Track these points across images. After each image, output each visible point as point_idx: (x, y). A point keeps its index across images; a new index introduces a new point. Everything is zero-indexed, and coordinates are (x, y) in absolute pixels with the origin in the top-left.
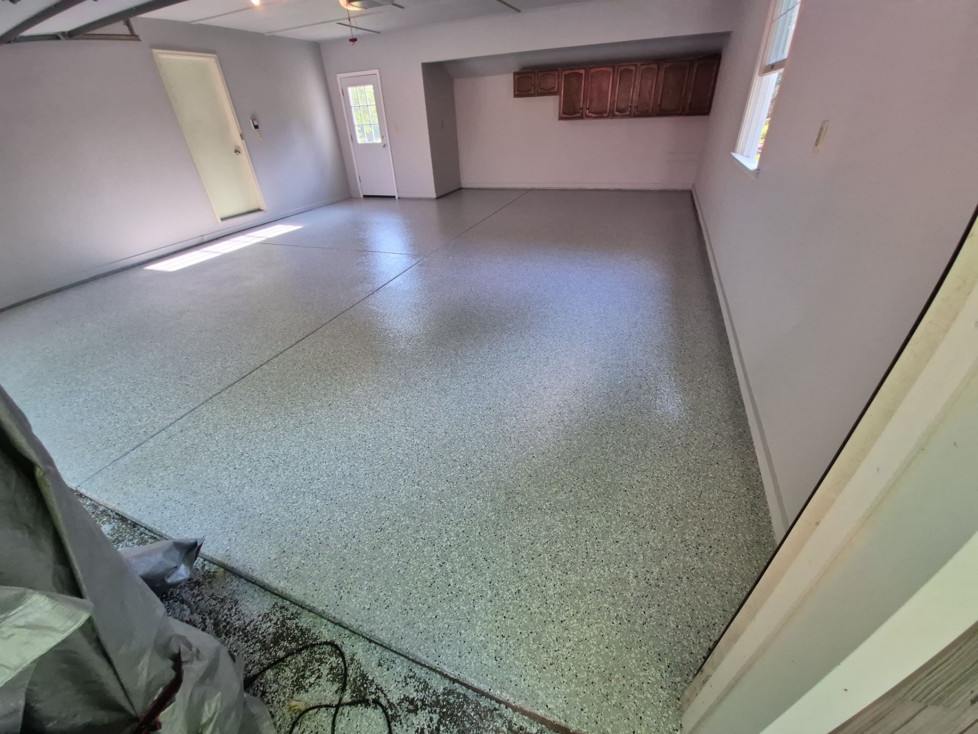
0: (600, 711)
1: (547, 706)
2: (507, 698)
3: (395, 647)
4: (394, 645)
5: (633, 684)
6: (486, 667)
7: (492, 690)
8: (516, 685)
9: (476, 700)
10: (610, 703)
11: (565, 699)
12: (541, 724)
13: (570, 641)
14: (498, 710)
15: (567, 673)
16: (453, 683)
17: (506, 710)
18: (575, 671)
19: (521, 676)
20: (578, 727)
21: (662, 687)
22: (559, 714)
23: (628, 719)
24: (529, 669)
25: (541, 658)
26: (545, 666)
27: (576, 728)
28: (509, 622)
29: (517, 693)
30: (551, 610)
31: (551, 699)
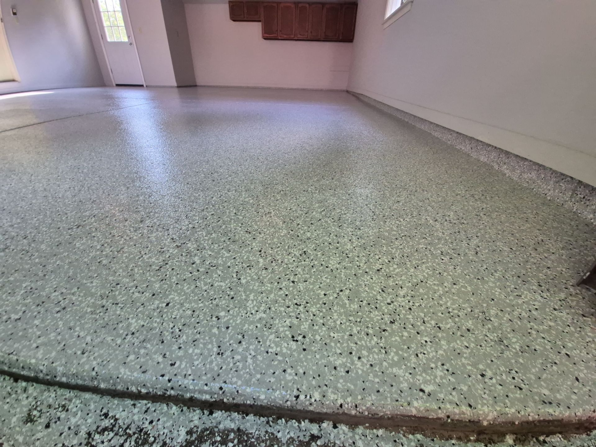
0: (510, 367)
1: (422, 391)
2: (340, 401)
3: (64, 375)
4: (60, 369)
5: (520, 316)
6: (279, 358)
7: (302, 397)
8: (348, 372)
9: (267, 432)
10: (514, 351)
11: (445, 367)
12: (413, 434)
13: (402, 288)
14: (319, 438)
15: (423, 328)
16: (211, 413)
17: (336, 431)
18: (433, 322)
19: (351, 353)
20: (498, 409)
21: (555, 309)
22: (451, 397)
23: (555, 363)
24: (360, 339)
25: (372, 319)
26: (383, 327)
28: (301, 286)
29: (355, 385)
30: (357, 263)
31: (421, 375)
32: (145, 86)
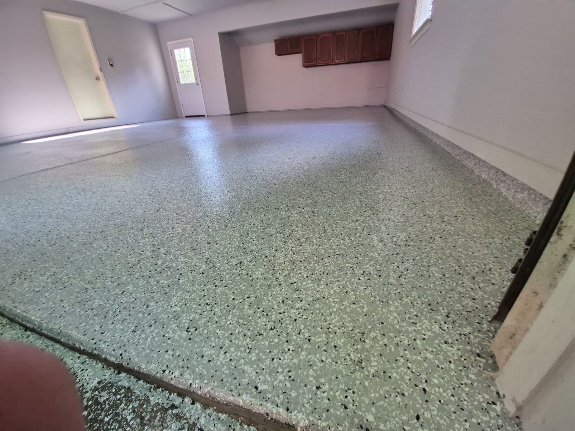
0: (350, 387)
1: (256, 388)
2: (190, 381)
3: (46, 329)
4: (45, 325)
5: (399, 343)
6: (169, 342)
7: (167, 372)
8: (209, 361)
9: (145, 394)
10: (366, 373)
11: (290, 374)
13: (301, 301)
14: (176, 408)
15: (295, 338)
16: (119, 373)
17: (191, 406)
18: (307, 335)
19: (222, 348)
20: (311, 418)
21: (446, 343)
22: (276, 398)
24: (236, 338)
25: (257, 324)
26: (262, 332)
27: (307, 421)
28: (219, 290)
29: (208, 372)
30: (278, 275)
31: (264, 376)
32: (206, 116)
